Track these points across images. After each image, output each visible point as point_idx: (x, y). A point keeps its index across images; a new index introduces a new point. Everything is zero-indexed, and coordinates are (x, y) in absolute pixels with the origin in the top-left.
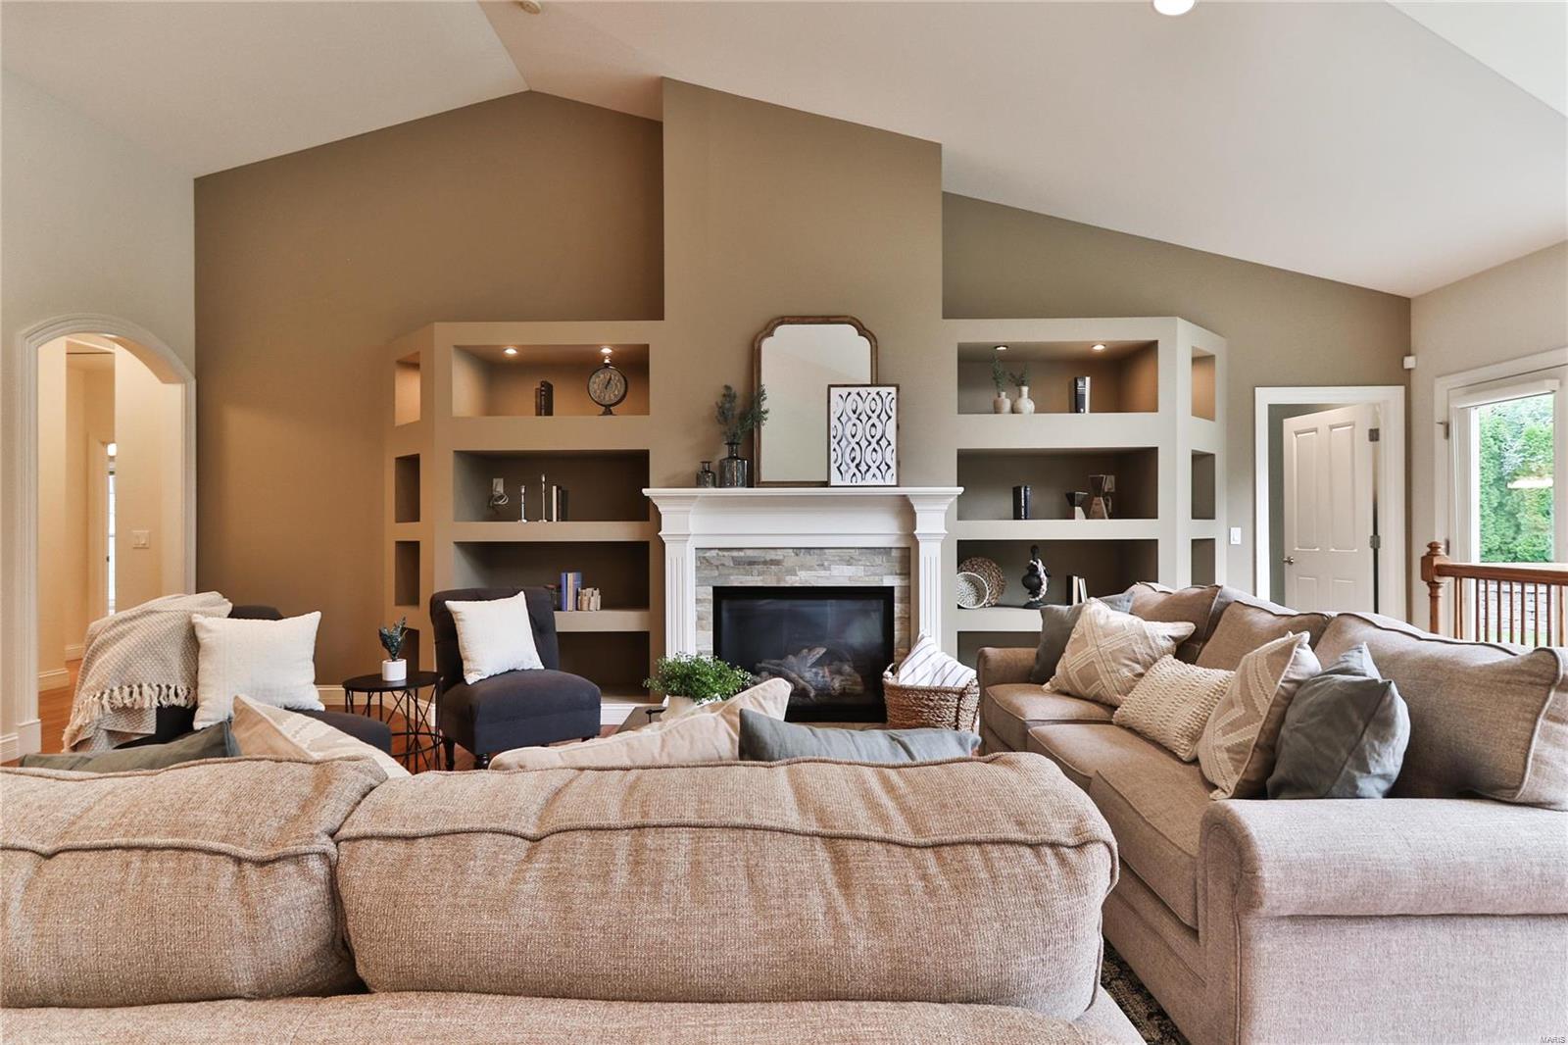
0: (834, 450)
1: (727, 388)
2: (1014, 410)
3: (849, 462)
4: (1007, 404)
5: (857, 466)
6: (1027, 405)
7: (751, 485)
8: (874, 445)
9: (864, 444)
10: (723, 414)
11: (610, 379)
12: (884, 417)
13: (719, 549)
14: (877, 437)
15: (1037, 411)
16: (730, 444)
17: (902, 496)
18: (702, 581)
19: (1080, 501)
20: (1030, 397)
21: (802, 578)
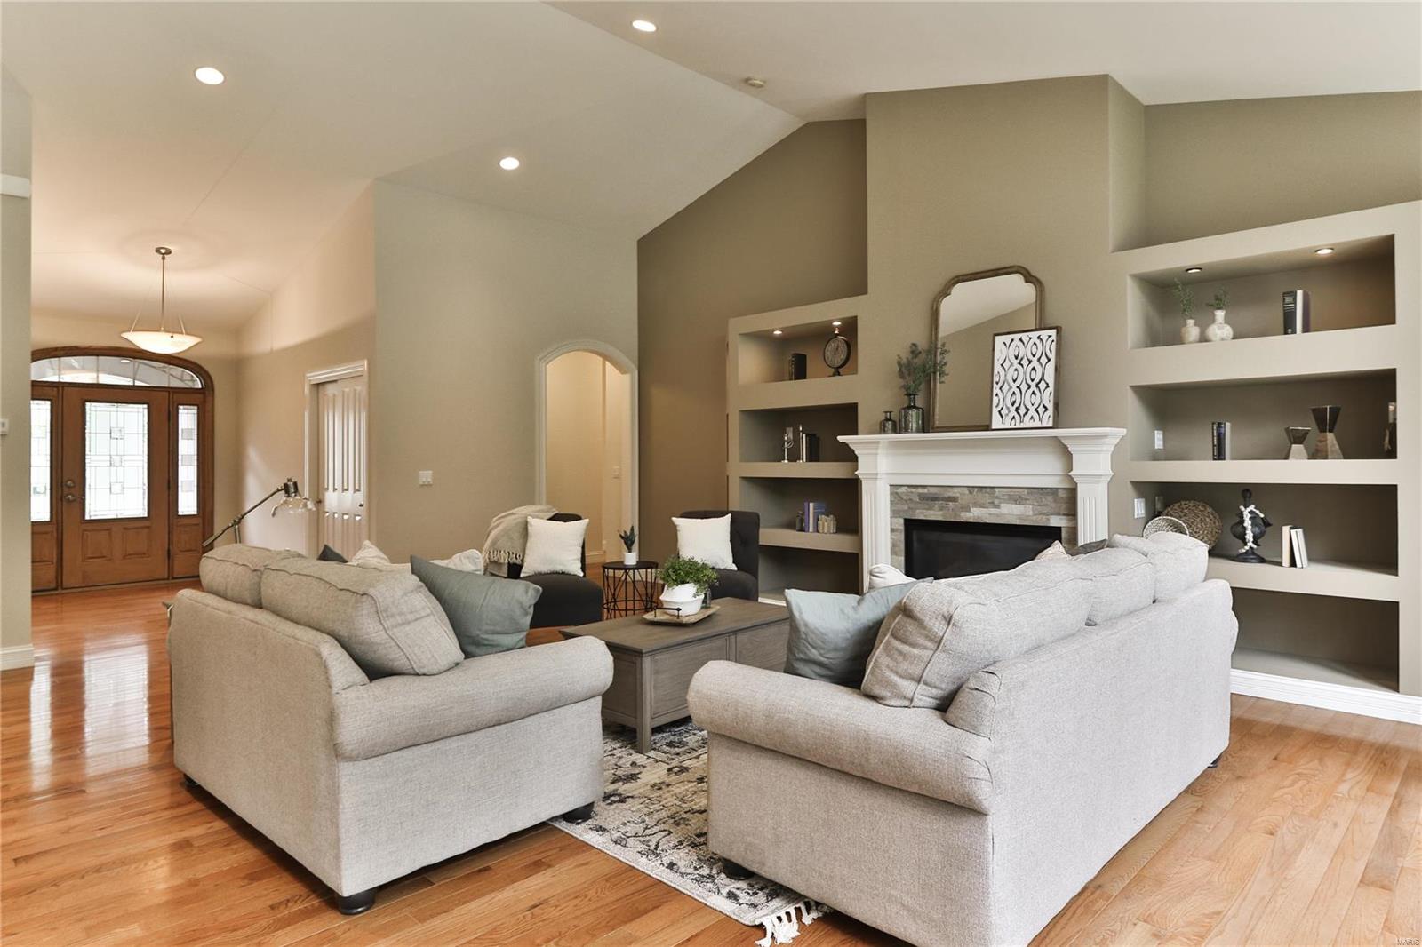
0: (997, 395)
1: (914, 345)
2: (1204, 339)
3: (1009, 405)
4: (1194, 331)
5: (1017, 409)
6: (1221, 330)
7: (924, 429)
8: (1033, 388)
9: (1024, 387)
10: (907, 370)
11: (838, 347)
12: (1044, 360)
13: (909, 486)
14: (1037, 381)
15: (1235, 337)
16: (912, 396)
17: (1055, 438)
18: (895, 513)
19: (1299, 438)
20: (1227, 321)
21: (975, 514)
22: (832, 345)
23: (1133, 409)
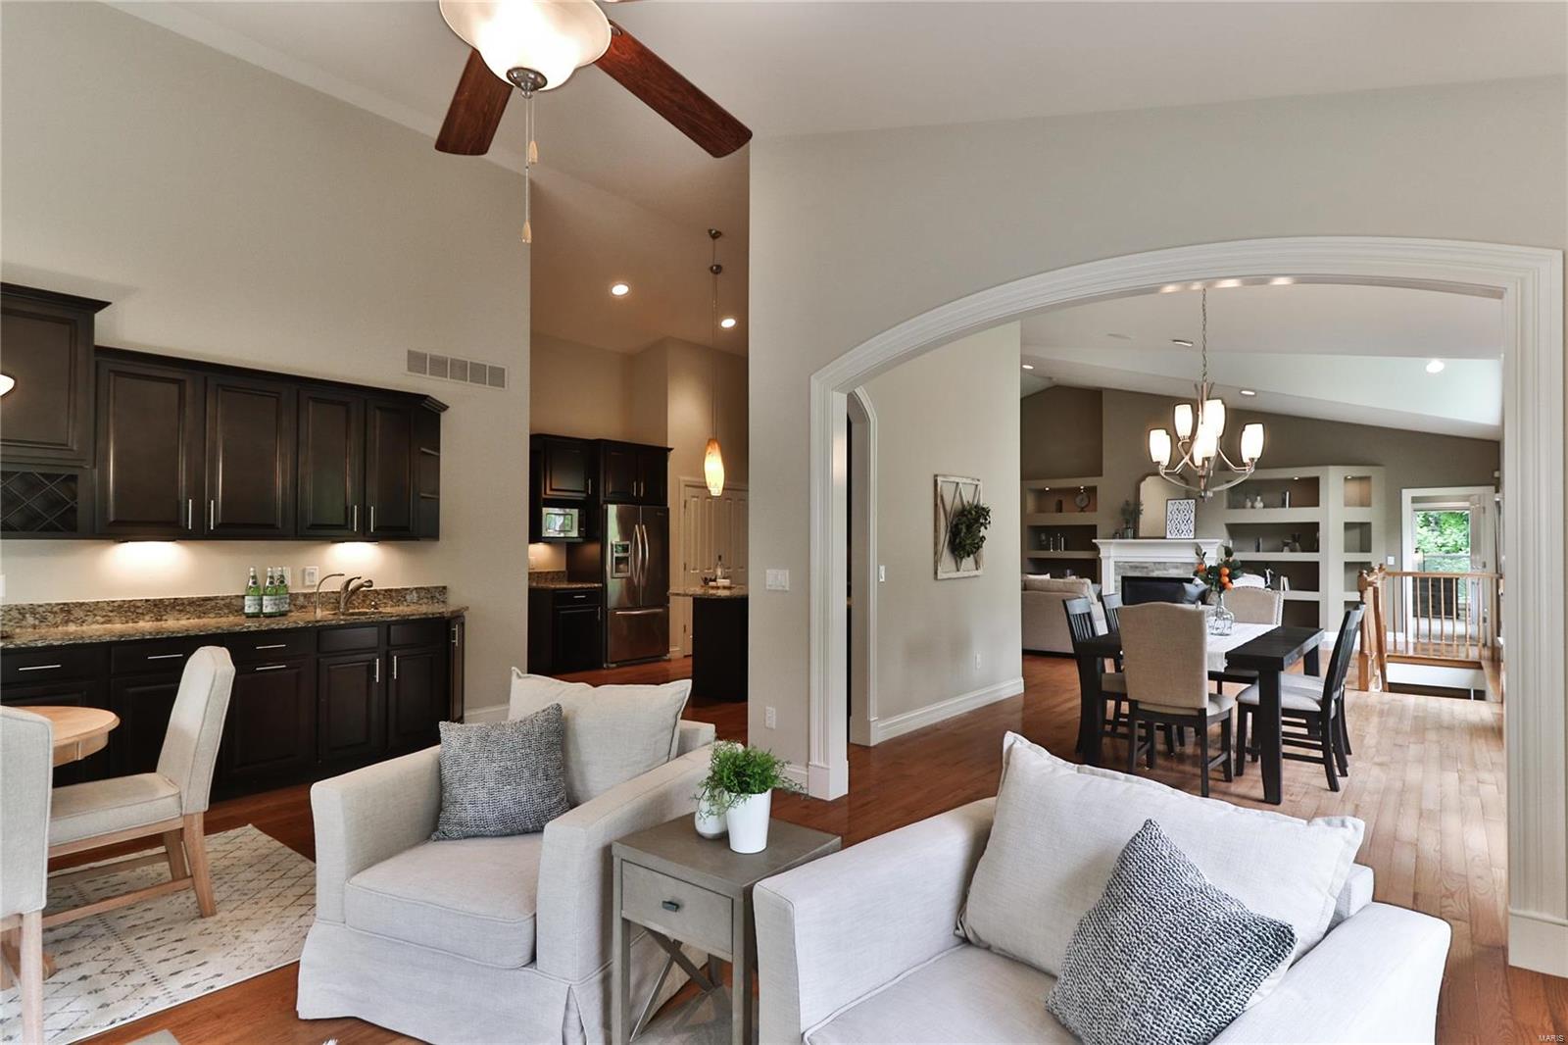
0: (1169, 525)
1: (1127, 501)
2: (1253, 507)
3: (1174, 529)
4: (1249, 504)
5: (1178, 531)
6: (1259, 504)
7: (1134, 538)
8: (1185, 522)
9: (1181, 522)
10: (1124, 511)
11: (1083, 498)
12: (1189, 512)
13: (1124, 562)
14: (1187, 519)
15: (1264, 507)
16: (1127, 523)
17: (1197, 544)
18: (1116, 574)
19: (1286, 545)
20: (1262, 500)
21: (1156, 574)
22: (1080, 497)
23: (1225, 532)
